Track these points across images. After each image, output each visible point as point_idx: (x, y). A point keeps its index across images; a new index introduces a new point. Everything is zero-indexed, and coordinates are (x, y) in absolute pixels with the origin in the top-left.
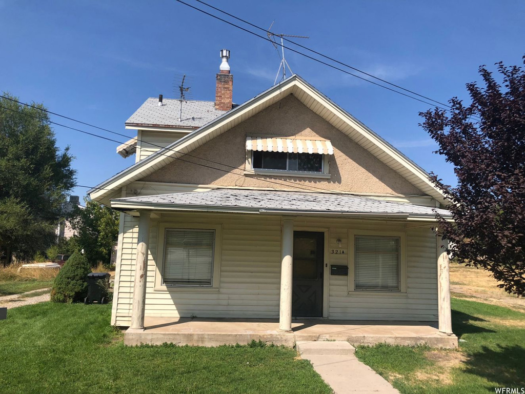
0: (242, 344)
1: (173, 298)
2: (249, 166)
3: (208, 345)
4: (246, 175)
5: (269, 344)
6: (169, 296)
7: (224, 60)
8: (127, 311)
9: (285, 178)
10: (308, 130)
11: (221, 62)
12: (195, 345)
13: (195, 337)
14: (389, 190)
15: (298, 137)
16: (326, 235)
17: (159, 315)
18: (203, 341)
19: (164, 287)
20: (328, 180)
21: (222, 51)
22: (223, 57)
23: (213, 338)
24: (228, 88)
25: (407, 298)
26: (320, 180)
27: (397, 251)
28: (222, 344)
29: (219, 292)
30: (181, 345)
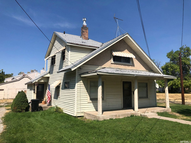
0: (129, 116)
1: (93, 105)
2: (112, 61)
3: (121, 117)
4: (111, 63)
5: (135, 115)
6: (92, 104)
7: (84, 22)
8: (80, 111)
9: (122, 65)
10: (126, 50)
11: (83, 22)
12: (118, 118)
13: (118, 116)
14: (145, 69)
15: (124, 52)
16: (132, 82)
17: (90, 111)
18: (119, 117)
19: (91, 101)
20: (131, 66)
21: (84, 18)
22: (84, 20)
23: (122, 115)
24: (87, 32)
25: (150, 100)
26: (130, 66)
27: (147, 86)
28: (124, 117)
29: (106, 102)
30: (114, 118)
